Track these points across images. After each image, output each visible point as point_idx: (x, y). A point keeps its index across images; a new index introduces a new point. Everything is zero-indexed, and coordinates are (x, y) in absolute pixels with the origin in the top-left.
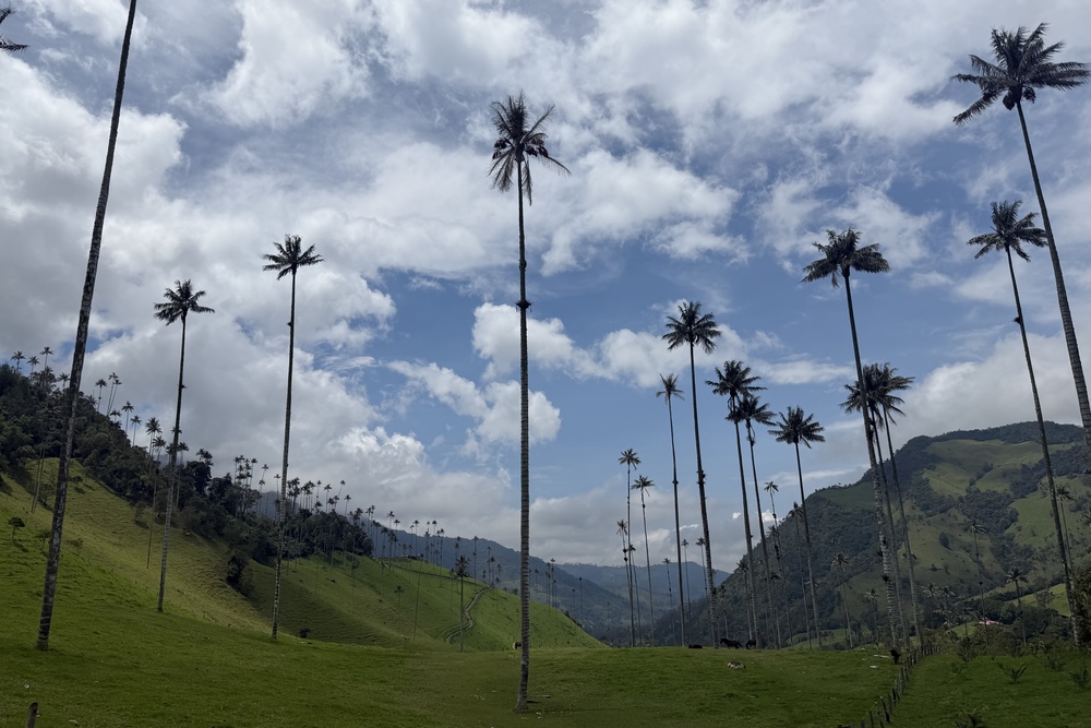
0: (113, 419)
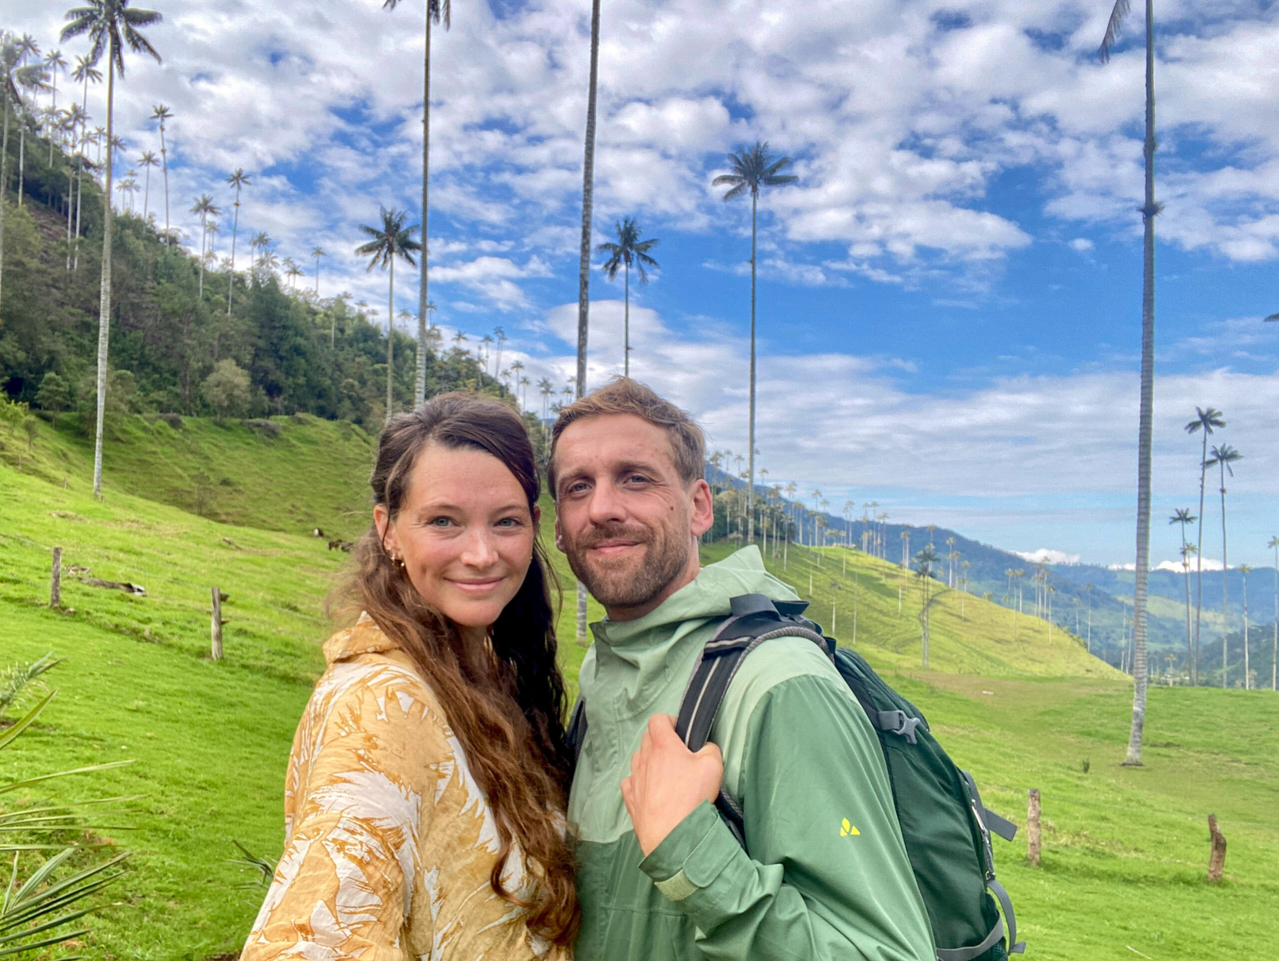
0: (502, 381)
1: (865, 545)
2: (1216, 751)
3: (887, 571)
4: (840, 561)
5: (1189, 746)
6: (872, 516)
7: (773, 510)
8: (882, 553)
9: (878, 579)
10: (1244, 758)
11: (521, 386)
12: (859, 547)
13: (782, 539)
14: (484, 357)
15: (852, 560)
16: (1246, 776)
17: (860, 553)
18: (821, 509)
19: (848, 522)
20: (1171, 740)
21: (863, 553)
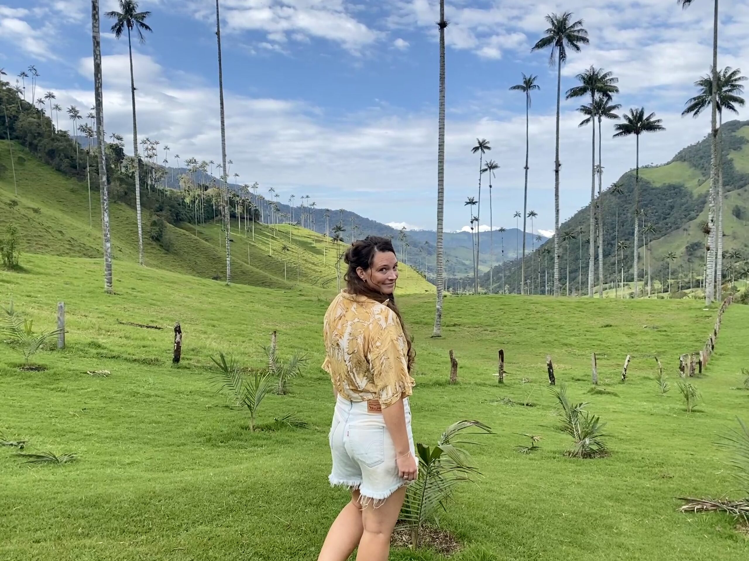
0: (38, 106)
1: (302, 222)
2: (477, 326)
3: (316, 238)
4: (288, 233)
5: (464, 325)
6: (307, 204)
7: (244, 201)
8: (313, 226)
9: (311, 243)
10: (489, 329)
11: (54, 111)
12: (299, 223)
13: (251, 219)
14: (21, 88)
15: (295, 232)
16: (488, 337)
17: (300, 228)
18: (275, 200)
19: (292, 208)
20: (456, 323)
21: (302, 228)
